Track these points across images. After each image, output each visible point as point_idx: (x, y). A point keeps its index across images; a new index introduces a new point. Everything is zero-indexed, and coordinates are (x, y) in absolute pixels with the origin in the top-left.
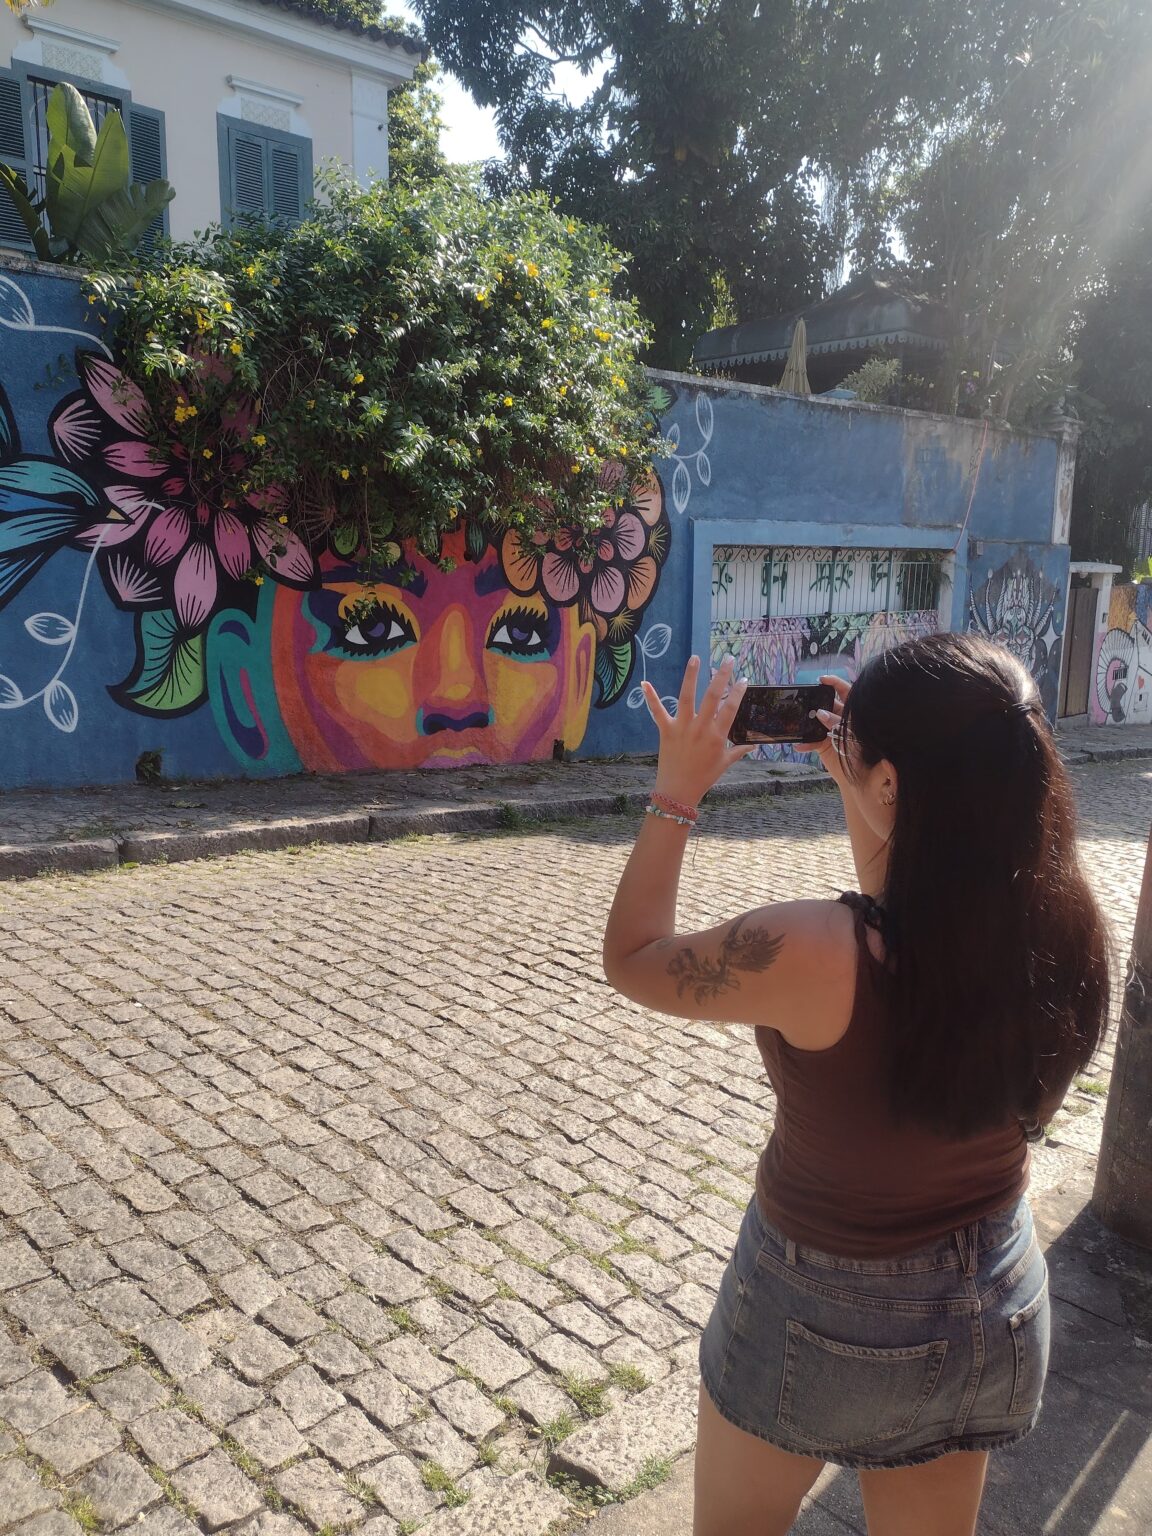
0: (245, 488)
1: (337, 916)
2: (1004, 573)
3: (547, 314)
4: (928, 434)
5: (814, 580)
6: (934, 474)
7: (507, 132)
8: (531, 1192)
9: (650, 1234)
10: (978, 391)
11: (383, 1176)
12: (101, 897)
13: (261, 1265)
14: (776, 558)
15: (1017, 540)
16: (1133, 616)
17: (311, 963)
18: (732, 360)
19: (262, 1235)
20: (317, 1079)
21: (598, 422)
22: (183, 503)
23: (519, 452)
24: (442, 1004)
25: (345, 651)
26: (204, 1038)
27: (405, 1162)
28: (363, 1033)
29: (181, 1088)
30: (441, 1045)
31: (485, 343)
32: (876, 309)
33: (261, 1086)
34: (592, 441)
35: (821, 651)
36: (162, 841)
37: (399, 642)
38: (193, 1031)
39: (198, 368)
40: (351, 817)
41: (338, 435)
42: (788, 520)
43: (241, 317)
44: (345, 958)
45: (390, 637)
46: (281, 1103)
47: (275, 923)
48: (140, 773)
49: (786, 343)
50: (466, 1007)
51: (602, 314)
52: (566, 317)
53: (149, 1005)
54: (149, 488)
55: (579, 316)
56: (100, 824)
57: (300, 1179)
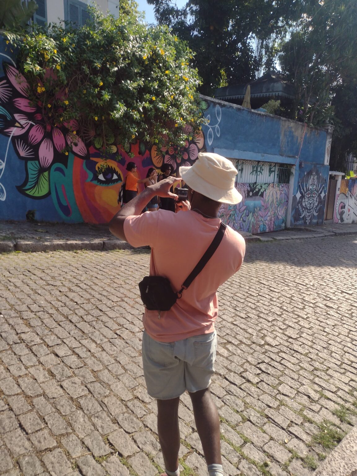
0: (61, 119)
1: (85, 282)
2: (310, 173)
3: (167, 69)
4: (288, 126)
5: (251, 171)
6: (290, 139)
7: (157, 15)
8: (144, 435)
9: (196, 465)
10: (303, 114)
11: (82, 420)
12: (4, 264)
13: (19, 470)
14: (240, 163)
15: (314, 163)
16: (347, 189)
17: (71, 303)
18: (226, 97)
19: (23, 451)
20: (63, 362)
21: (184, 110)
22: (41, 123)
23: (157, 117)
24: (118, 327)
25: (98, 182)
26: (23, 336)
27: (92, 412)
28: (86, 339)
29: (8, 360)
30: (115, 348)
31: (146, 77)
32: (272, 84)
33: (40, 363)
34: (182, 116)
35: (253, 195)
36: (29, 244)
37: (116, 181)
38: (19, 332)
39: (43, 72)
40: (97, 241)
41: (94, 104)
42: (244, 151)
43: (60, 56)
44: (85, 302)
45: (113, 179)
46: (46, 373)
47: (62, 283)
48: (27, 217)
49: (244, 93)
50: (127, 329)
51: (186, 72)
52: (173, 71)
53: (6, 317)
54: (30, 116)
55: (178, 71)
56: (10, 235)
57: (46, 418)
